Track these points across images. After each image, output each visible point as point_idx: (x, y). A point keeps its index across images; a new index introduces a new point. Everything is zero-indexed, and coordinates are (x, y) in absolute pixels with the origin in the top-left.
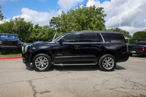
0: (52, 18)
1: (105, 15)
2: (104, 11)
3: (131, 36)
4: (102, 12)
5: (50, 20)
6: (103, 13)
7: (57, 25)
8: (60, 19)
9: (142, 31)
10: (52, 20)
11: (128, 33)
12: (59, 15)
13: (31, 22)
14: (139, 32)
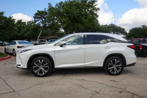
0: (37, 12)
1: (98, 9)
2: (97, 4)
3: (127, 33)
4: (95, 5)
5: (35, 14)
6: (96, 7)
7: (42, 21)
8: (47, 13)
9: (139, 27)
10: (36, 14)
11: (124, 30)
12: (45, 9)
13: (12, 17)
14: (136, 28)
